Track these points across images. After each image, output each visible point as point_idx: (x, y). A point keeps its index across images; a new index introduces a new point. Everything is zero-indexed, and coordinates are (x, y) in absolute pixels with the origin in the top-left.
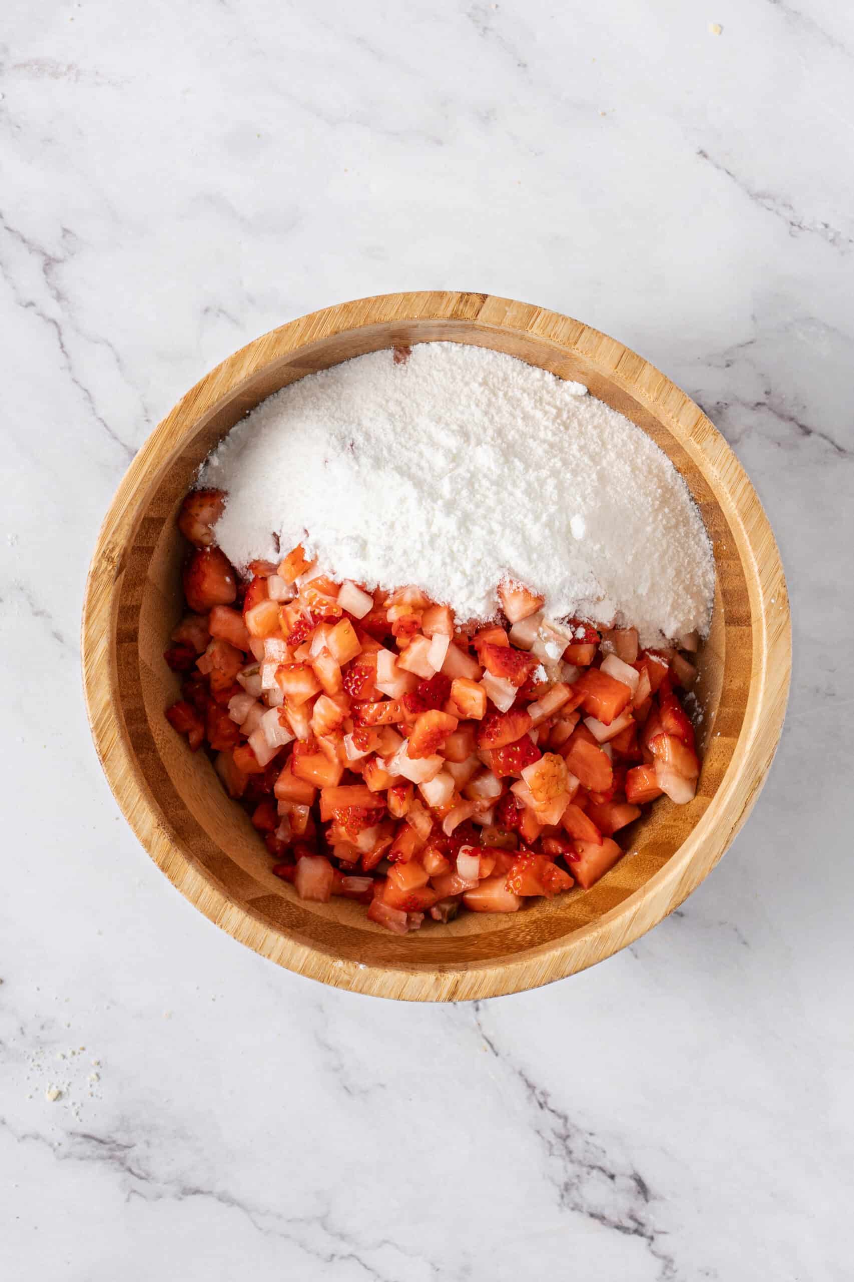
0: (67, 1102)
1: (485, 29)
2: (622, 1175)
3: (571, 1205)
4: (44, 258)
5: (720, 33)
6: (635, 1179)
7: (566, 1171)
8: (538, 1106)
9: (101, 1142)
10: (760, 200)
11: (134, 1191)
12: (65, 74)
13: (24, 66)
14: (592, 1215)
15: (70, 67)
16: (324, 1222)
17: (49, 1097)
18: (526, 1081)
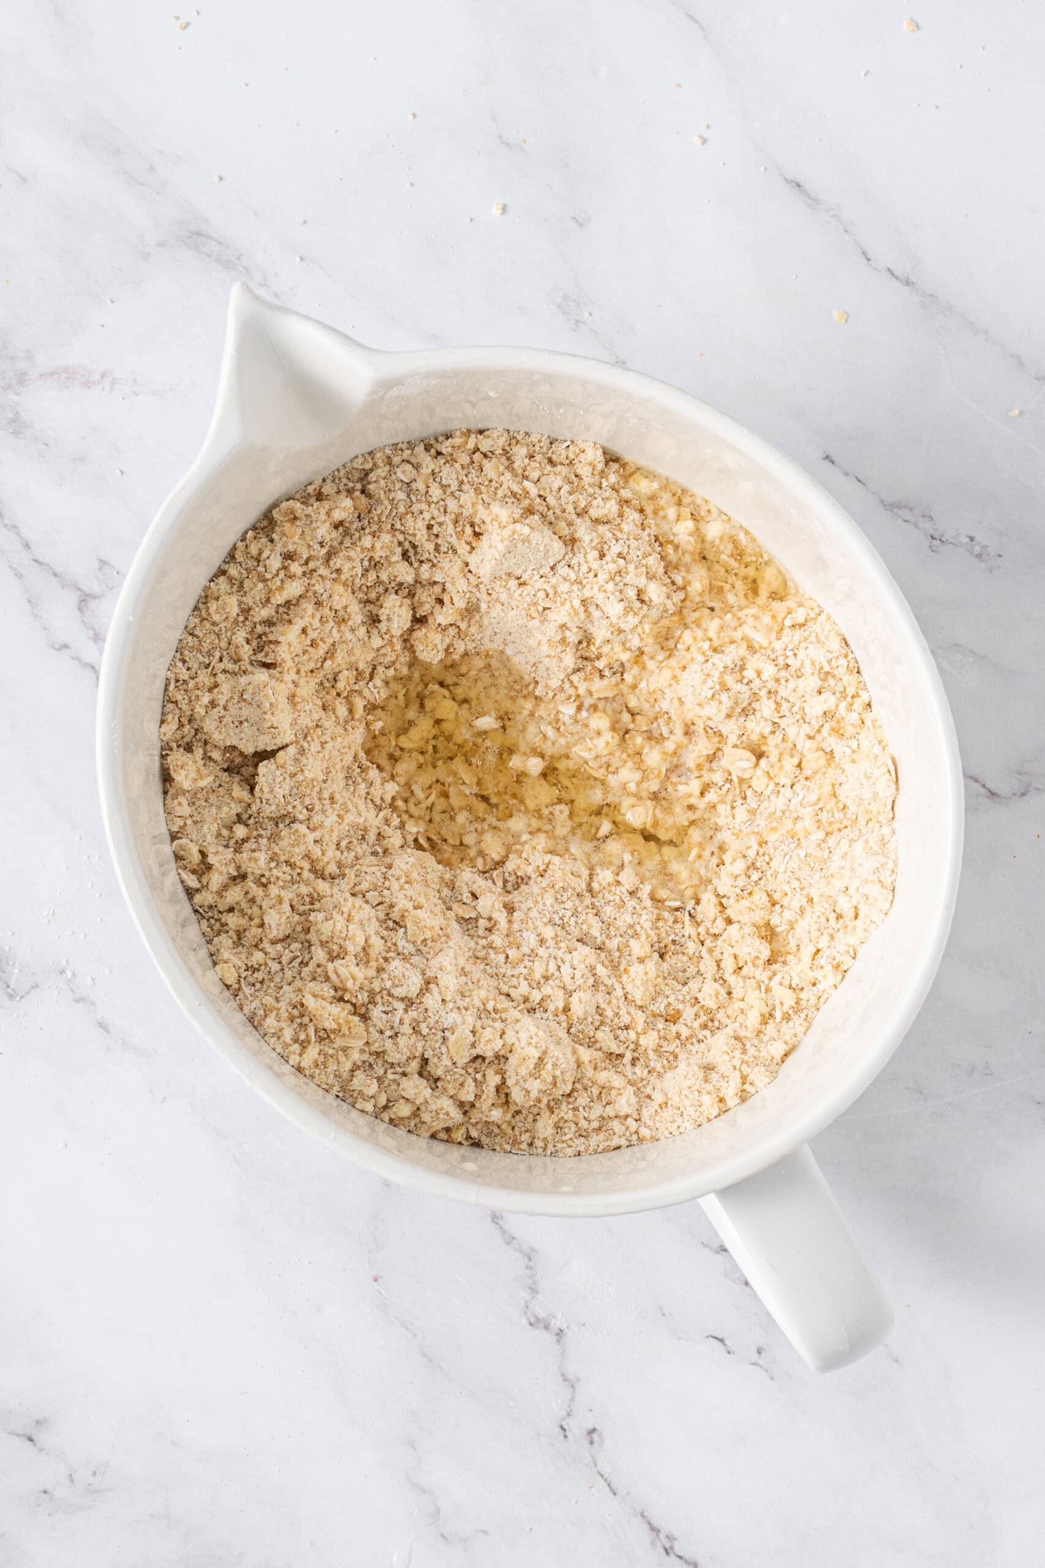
1: (577, 322)
4: (79, 593)
5: (846, 321)
8: (664, 1553)
10: (895, 510)
12: (99, 383)
13: (51, 374)
15: (103, 375)
18: (650, 1524)
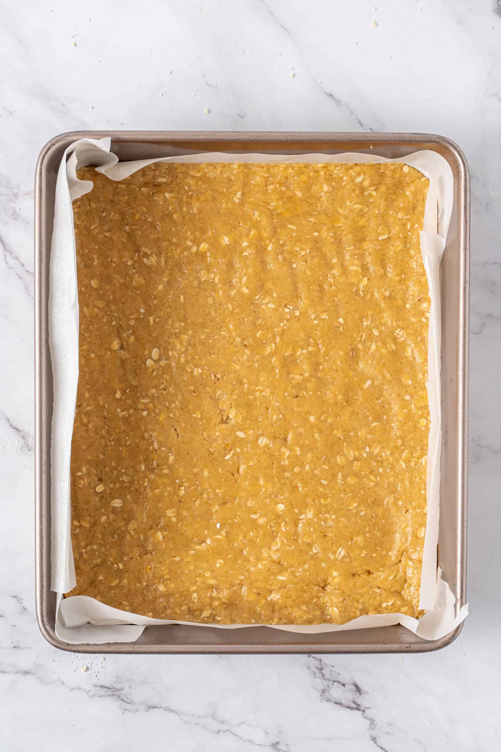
0: (91, 671)
2: (348, 684)
3: (326, 699)
6: (354, 685)
7: (323, 684)
9: (109, 688)
11: (126, 709)
14: (336, 703)
16: (213, 716)
17: (83, 670)
